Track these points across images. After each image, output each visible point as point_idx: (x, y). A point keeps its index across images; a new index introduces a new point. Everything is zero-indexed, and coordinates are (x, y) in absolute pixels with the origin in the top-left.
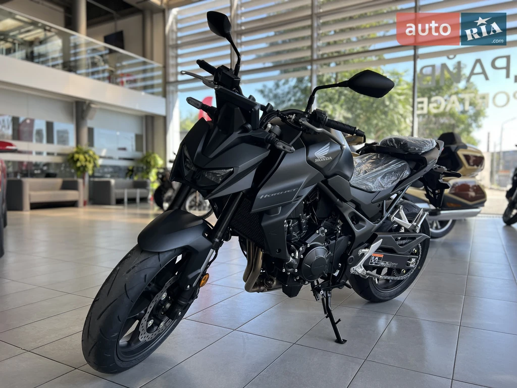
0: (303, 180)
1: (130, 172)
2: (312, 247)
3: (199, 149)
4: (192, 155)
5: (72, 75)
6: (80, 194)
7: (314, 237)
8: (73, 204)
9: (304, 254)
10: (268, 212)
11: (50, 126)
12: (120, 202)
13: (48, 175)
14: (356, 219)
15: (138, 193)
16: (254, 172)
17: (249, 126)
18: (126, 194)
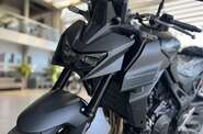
0: (158, 65)
1: (45, 75)
2: (160, 116)
3: (77, 37)
4: (71, 42)
5: (22, 35)
6: (23, 84)
7: (159, 108)
8: (19, 89)
9: (155, 122)
10: (134, 91)
11: (13, 56)
12: (40, 87)
13: (10, 76)
14: (180, 94)
15: (48, 84)
16: (122, 57)
17: (119, 19)
18: (43, 84)
